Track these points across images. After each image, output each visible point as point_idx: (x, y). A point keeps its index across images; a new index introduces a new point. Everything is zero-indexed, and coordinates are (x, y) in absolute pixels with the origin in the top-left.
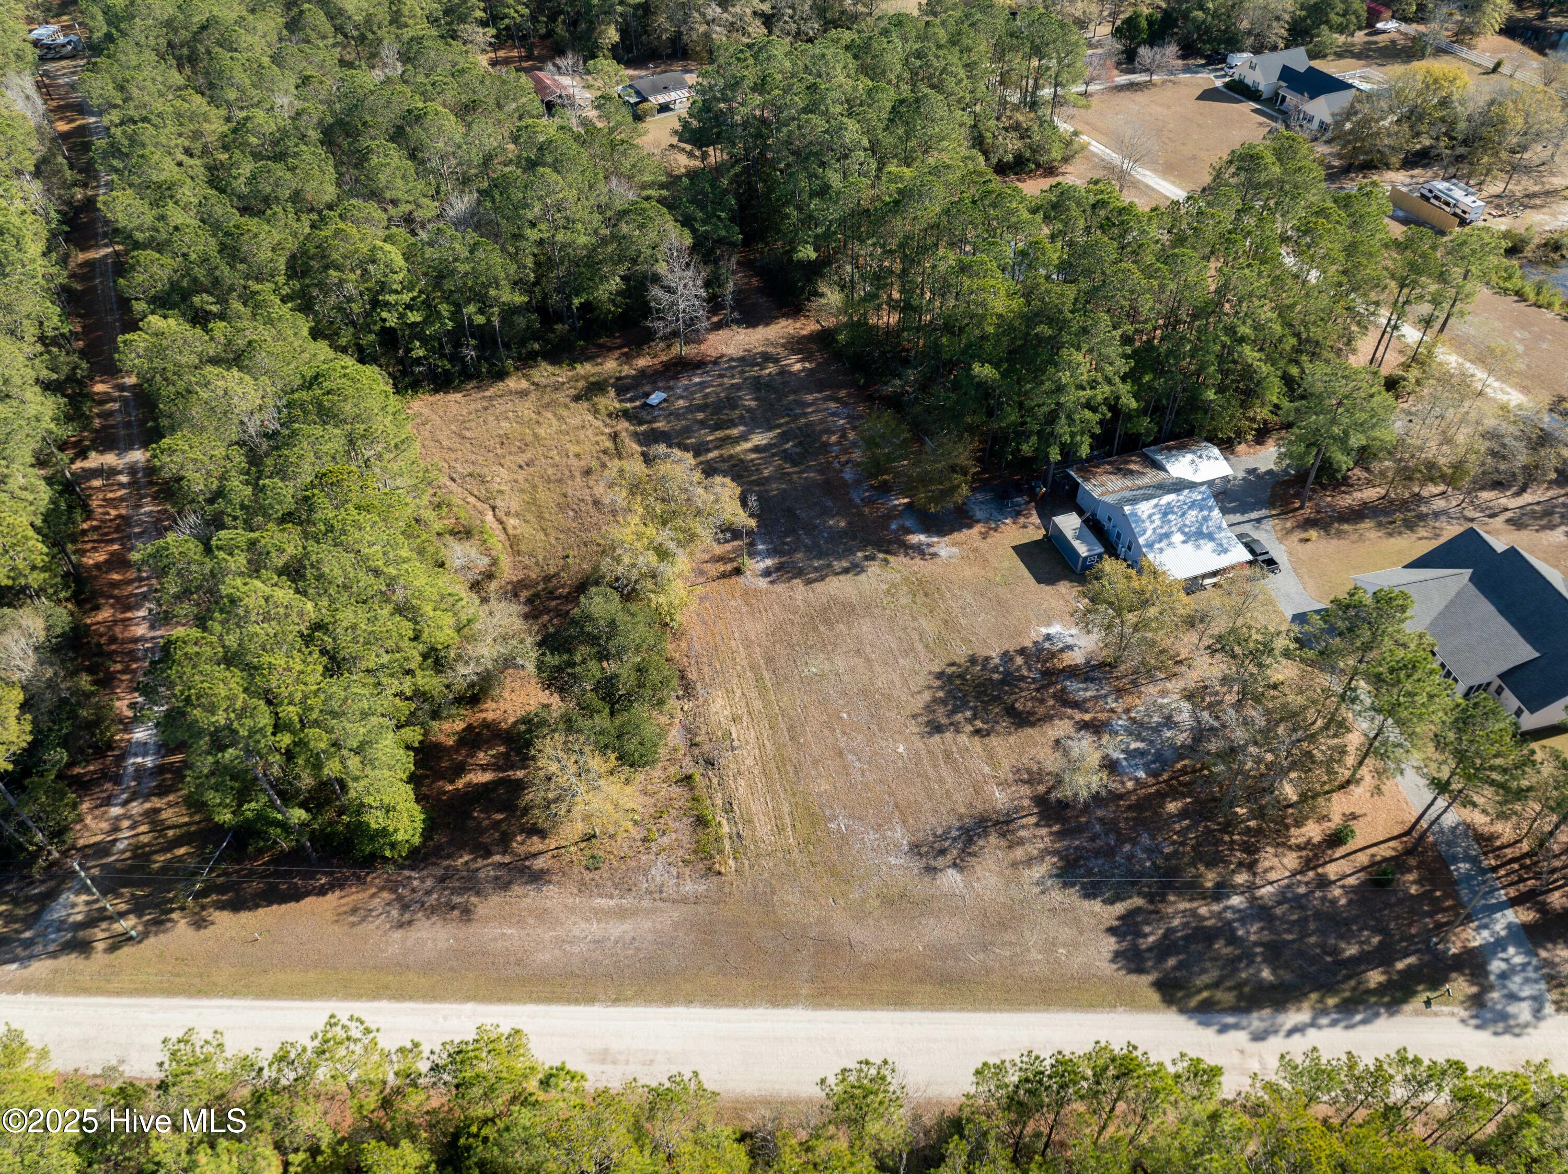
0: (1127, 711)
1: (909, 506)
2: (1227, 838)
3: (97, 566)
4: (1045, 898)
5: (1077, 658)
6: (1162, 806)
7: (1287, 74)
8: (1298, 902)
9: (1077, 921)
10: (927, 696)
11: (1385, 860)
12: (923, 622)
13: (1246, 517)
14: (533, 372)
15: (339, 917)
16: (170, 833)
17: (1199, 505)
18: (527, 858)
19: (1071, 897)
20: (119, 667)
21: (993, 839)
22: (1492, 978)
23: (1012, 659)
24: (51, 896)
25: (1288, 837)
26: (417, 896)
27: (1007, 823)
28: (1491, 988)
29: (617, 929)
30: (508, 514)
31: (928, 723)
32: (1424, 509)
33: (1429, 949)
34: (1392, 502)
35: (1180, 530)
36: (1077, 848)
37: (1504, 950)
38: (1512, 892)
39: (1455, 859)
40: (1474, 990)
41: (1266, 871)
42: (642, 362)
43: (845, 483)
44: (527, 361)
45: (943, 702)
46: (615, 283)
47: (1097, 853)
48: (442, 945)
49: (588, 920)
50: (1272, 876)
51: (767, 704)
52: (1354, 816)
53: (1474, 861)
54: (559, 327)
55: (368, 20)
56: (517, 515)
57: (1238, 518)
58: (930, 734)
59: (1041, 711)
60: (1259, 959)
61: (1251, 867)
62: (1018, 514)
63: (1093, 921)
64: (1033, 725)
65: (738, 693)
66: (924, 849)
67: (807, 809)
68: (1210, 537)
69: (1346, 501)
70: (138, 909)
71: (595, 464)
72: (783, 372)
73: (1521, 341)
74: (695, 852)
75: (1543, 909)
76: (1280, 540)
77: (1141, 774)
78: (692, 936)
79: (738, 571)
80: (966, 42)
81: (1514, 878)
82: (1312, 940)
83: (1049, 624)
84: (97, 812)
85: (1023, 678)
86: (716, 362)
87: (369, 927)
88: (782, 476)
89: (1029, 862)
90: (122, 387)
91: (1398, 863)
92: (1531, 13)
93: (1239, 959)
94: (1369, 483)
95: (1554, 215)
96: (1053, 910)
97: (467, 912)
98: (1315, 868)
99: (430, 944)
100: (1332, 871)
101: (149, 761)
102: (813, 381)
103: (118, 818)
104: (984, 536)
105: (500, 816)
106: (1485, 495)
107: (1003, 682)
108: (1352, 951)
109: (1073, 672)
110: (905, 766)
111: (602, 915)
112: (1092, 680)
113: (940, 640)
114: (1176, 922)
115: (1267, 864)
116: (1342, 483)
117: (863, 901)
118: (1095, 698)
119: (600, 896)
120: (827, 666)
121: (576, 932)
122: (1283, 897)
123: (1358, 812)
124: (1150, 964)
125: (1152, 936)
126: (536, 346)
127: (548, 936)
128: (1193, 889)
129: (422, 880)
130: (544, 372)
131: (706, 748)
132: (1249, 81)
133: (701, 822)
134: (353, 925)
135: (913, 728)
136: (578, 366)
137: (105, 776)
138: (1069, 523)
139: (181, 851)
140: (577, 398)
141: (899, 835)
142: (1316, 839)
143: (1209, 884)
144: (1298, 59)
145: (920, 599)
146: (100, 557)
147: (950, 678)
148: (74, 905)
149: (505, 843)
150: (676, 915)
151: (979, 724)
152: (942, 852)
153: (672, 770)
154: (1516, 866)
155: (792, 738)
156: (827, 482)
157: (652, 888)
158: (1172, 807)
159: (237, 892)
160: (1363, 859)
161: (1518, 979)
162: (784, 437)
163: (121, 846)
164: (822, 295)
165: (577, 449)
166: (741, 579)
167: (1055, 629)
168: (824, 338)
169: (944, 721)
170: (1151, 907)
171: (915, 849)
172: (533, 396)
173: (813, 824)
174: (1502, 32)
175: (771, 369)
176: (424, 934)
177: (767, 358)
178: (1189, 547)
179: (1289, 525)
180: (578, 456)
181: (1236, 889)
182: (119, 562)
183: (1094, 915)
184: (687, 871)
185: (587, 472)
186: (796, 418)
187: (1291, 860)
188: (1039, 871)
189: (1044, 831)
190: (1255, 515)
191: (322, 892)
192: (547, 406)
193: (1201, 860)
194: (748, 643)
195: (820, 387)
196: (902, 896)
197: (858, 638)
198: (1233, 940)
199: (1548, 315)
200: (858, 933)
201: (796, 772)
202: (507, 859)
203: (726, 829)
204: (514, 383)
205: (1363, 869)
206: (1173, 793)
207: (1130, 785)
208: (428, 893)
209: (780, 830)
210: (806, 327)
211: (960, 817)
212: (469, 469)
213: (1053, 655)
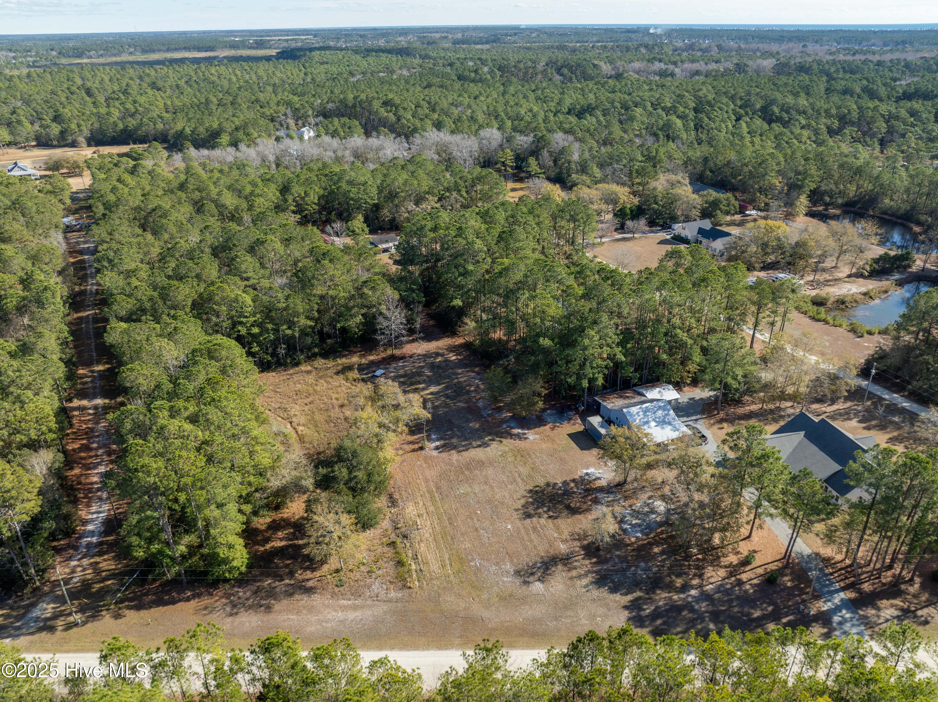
0: (631, 506)
1: (512, 417)
2: (686, 563)
3: (74, 450)
4: (588, 594)
5: (603, 483)
6: (651, 549)
7: (701, 231)
8: (727, 592)
9: (607, 606)
10: (523, 501)
11: (772, 571)
12: (521, 469)
13: (690, 419)
14: (315, 362)
15: (197, 611)
16: (104, 574)
17: (663, 408)
18: (303, 581)
19: (603, 593)
20: (82, 495)
21: (560, 567)
22: (834, 624)
23: (568, 484)
24: (33, 605)
25: (720, 562)
26: (241, 601)
27: (567, 559)
28: (835, 629)
29: (352, 615)
30: (299, 425)
31: (524, 513)
32: (783, 413)
33: (800, 612)
34: (766, 410)
35: (654, 420)
36: (605, 570)
37: (840, 611)
38: (842, 584)
39: (810, 570)
40: (825, 630)
41: (708, 578)
42: (372, 358)
43: (478, 408)
44: (311, 358)
45: (532, 503)
46: (359, 319)
47: (617, 571)
48: (254, 624)
49: (336, 611)
50: (712, 580)
51: (437, 508)
52: (755, 551)
53: (821, 570)
54: (329, 341)
55: (236, 209)
56: (304, 425)
57: (685, 419)
58: (525, 519)
59: (585, 507)
60: (707, 619)
61: (701, 576)
62: (570, 419)
63: (615, 605)
64: (580, 513)
65: (421, 504)
66: (522, 573)
67: (458, 556)
68: (669, 423)
69: (741, 411)
70: (82, 610)
71: (346, 402)
72: (446, 361)
73: (828, 341)
74: (396, 578)
75: (859, 591)
76: (708, 429)
77: (639, 535)
78: (394, 618)
79: (421, 448)
80: (536, 212)
81: (843, 577)
82: (736, 609)
83: (588, 468)
84: (63, 564)
85: (574, 493)
86: (411, 357)
87: (214, 616)
88: (446, 405)
89: (579, 577)
90: (93, 372)
91: (781, 572)
92: (821, 208)
93: (696, 619)
94: (753, 403)
95: (840, 289)
96: (594, 600)
97: (269, 608)
98: (735, 576)
99: (247, 624)
100: (744, 577)
101: (94, 540)
102: (461, 364)
103: (75, 566)
104: (552, 429)
105: (289, 562)
106: (815, 406)
107: (564, 494)
108: (757, 614)
109: (601, 489)
110: (512, 535)
111: (344, 608)
112: (612, 493)
113: (530, 476)
114: (661, 603)
115: (709, 575)
116: (738, 402)
117: (489, 599)
118: (613, 501)
119: (344, 599)
120: (469, 490)
121: (329, 616)
122: (719, 589)
123: (757, 549)
124: (647, 623)
125: (648, 610)
126: (316, 350)
127: (314, 618)
128: (670, 587)
129: (245, 593)
130: (320, 362)
131: (403, 530)
132: (683, 235)
133: (400, 563)
134: (205, 615)
135: (515, 515)
136: (338, 360)
137: (69, 546)
138: (596, 420)
139: (110, 582)
140: (337, 373)
141: (509, 567)
142: (735, 562)
143: (678, 585)
144: (707, 224)
145: (519, 458)
146: (76, 446)
147: (537, 492)
148: (46, 609)
149: (291, 574)
150: (385, 608)
151: (551, 514)
152: (532, 574)
153: (385, 540)
154: (843, 572)
155: (450, 524)
156: (469, 407)
157: (373, 594)
158: (656, 550)
159: (140, 601)
160: (760, 571)
161: (848, 625)
162: (447, 388)
163: (75, 580)
164: (466, 324)
165: (337, 396)
166: (423, 452)
167: (591, 470)
168: (467, 346)
169: (532, 512)
170: (647, 596)
171: (518, 573)
172: (314, 373)
173: (461, 563)
174: (806, 215)
175: (439, 359)
176: (244, 619)
177: (437, 354)
178: (658, 428)
179: (712, 422)
180: (337, 399)
181: (692, 587)
182: (86, 448)
183: (616, 602)
184: (392, 587)
185: (342, 406)
186: (453, 379)
187: (722, 573)
188: (585, 581)
189: (587, 562)
190: (694, 418)
191: (188, 599)
192: (321, 378)
193: (673, 574)
194: (426, 481)
195: (465, 366)
196: (511, 596)
197: (486, 477)
198: (692, 610)
199: (841, 330)
200: (486, 614)
201: (452, 539)
202: (292, 582)
203: (413, 567)
204: (303, 368)
205: (761, 575)
206: (657, 544)
207: (633, 539)
208: (247, 599)
209: (443, 566)
210: (459, 341)
211: (542, 557)
212: (277, 406)
213: (590, 482)
